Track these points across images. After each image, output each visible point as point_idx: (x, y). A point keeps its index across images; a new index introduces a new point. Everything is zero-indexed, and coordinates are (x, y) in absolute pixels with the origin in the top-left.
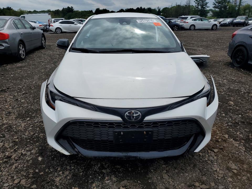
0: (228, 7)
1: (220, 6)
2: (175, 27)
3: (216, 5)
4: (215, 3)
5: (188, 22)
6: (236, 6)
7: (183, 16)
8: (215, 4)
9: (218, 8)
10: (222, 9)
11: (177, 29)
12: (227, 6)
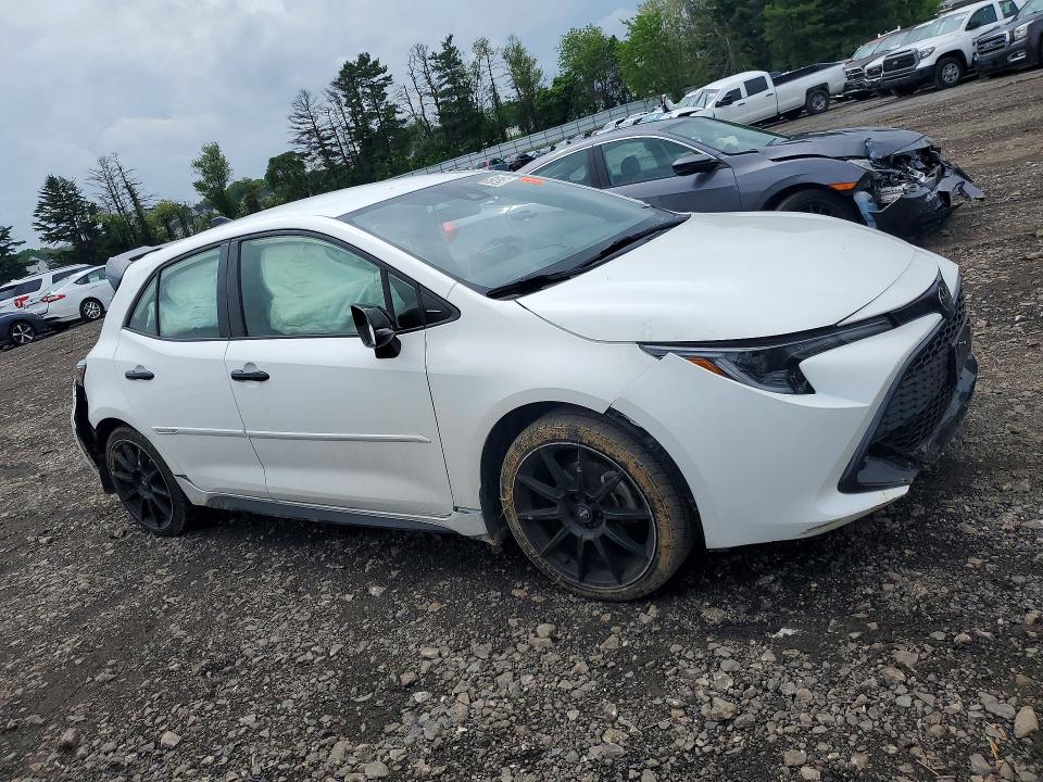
0: (100, 226)
1: (66, 228)
2: (17, 331)
3: (52, 229)
4: (43, 223)
5: (61, 297)
6: (128, 216)
7: (14, 282)
8: (44, 228)
9: (66, 238)
10: (83, 238)
11: (28, 333)
12: (95, 223)
